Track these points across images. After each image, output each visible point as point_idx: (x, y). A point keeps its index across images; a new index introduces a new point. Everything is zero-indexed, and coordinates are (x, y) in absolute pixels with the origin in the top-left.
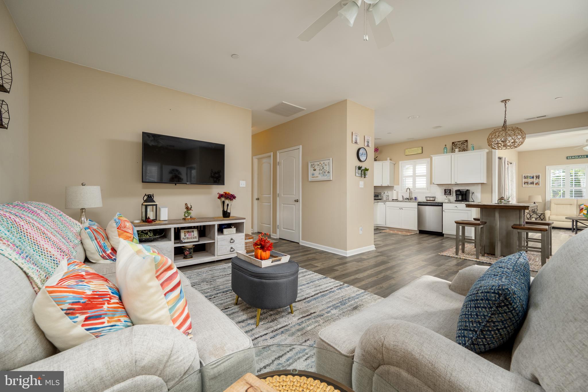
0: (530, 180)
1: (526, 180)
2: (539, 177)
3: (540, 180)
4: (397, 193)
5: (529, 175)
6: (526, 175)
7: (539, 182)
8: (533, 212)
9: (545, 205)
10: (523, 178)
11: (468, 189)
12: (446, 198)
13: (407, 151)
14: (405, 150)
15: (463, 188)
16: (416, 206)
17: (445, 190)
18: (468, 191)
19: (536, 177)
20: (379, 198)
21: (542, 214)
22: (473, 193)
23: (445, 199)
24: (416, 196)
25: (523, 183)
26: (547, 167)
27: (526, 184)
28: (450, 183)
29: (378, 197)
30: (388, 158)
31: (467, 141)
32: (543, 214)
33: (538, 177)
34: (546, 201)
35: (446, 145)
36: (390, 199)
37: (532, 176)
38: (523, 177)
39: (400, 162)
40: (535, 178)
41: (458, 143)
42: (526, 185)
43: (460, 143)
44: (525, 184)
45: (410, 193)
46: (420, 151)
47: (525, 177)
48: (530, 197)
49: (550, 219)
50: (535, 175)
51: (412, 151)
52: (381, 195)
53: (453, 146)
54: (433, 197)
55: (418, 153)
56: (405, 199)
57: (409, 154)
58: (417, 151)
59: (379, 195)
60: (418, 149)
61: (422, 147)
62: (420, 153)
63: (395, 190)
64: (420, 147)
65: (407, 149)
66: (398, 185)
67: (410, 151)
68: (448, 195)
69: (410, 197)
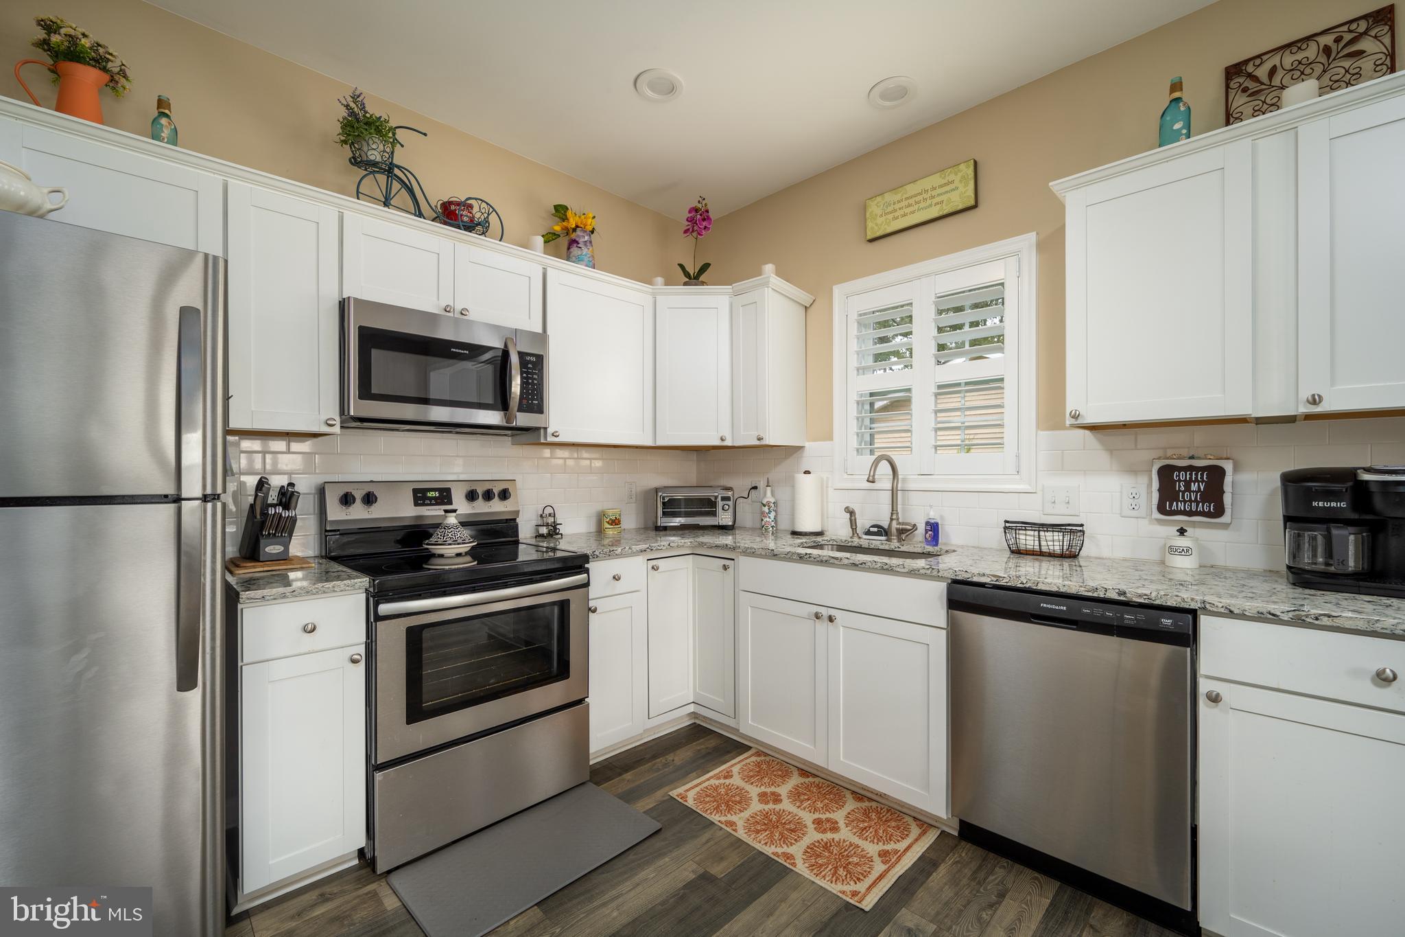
4: (823, 488)
12: (1183, 539)
13: (874, 208)
14: (865, 208)
16: (939, 614)
20: (725, 518)
23: (1173, 550)
24: (934, 515)
29: (714, 514)
30: (770, 265)
35: (1176, 86)
36: (784, 525)
39: (838, 291)
45: (894, 492)
46: (962, 197)
51: (910, 205)
52: (730, 503)
53: (1239, 100)
54: (1043, 525)
55: (945, 212)
56: (868, 533)
57: (889, 230)
58: (939, 195)
59: (720, 503)
60: (951, 177)
61: (975, 163)
62: (960, 207)
63: (807, 472)
64: (962, 167)
65: (879, 199)
66: (829, 437)
67: (897, 206)
68: (1190, 513)
69: (898, 519)
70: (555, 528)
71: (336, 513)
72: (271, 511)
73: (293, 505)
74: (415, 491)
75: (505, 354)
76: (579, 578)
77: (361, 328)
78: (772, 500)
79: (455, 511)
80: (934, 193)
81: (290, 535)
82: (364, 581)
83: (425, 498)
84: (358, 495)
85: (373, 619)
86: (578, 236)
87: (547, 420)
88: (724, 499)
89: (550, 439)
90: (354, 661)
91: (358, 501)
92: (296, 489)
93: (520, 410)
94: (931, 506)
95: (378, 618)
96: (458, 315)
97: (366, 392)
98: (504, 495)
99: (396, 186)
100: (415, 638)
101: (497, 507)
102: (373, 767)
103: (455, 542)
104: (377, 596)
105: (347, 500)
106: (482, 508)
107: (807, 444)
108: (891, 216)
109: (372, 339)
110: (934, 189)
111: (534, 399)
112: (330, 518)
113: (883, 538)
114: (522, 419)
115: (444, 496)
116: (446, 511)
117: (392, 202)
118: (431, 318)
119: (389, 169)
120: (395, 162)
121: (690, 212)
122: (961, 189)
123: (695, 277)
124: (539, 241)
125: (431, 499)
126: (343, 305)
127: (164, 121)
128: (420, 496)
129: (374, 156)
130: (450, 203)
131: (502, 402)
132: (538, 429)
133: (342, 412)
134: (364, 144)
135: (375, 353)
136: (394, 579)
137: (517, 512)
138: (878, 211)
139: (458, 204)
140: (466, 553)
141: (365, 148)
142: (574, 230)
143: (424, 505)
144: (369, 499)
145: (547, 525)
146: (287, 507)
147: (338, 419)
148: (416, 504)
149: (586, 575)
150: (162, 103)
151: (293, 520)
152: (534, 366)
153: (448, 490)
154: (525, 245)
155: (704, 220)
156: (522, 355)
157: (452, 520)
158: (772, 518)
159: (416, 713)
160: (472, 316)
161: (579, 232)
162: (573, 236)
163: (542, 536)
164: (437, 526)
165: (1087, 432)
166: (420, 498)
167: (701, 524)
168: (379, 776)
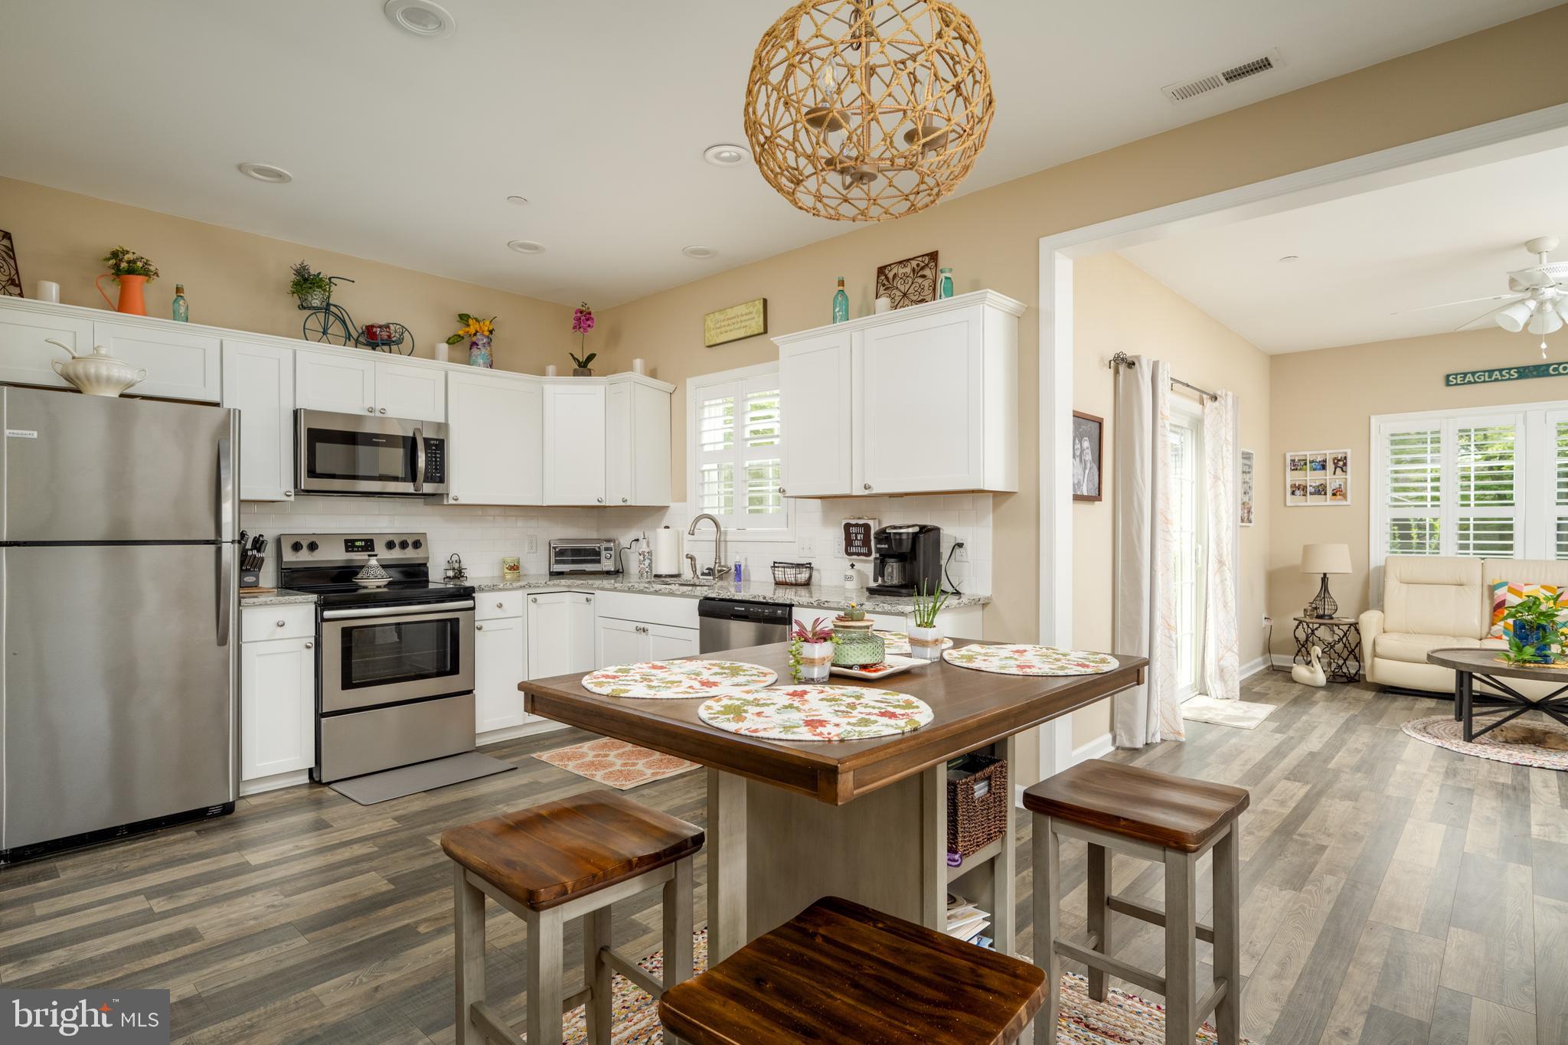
0: (1312, 478)
1: (1297, 477)
2: (1345, 464)
3: (1349, 476)
5: (1309, 454)
6: (1299, 454)
7: (1346, 483)
8: (1319, 617)
9: (1367, 583)
10: (1288, 469)
11: (929, 521)
12: (850, 572)
13: (710, 321)
14: (704, 321)
15: (902, 520)
16: (695, 620)
17: (847, 526)
18: (928, 534)
19: (1336, 461)
20: (608, 565)
21: (1351, 625)
22: (960, 545)
25: (1289, 491)
26: (1373, 419)
27: (1297, 492)
28: (847, 492)
29: (599, 561)
30: (638, 363)
31: (934, 256)
32: (1355, 626)
33: (1341, 464)
34: (1372, 566)
35: (841, 283)
37: (1319, 459)
38: (1288, 462)
39: (689, 381)
40: (1330, 466)
41: (901, 271)
42: (1298, 500)
43: (908, 270)
44: (1293, 493)
45: (718, 543)
46: (757, 325)
47: (1297, 465)
48: (1307, 550)
49: (1379, 650)
50: (1329, 454)
51: (729, 325)
52: (612, 553)
53: (882, 290)
54: (798, 565)
55: (748, 334)
56: (703, 574)
57: (718, 341)
58: (745, 321)
59: (603, 553)
60: (751, 309)
61: (765, 301)
62: (756, 333)
63: (667, 527)
64: (757, 302)
65: (712, 316)
66: (684, 499)
67: (722, 324)
68: (858, 554)
69: (720, 563)
70: (460, 572)
71: (289, 556)
72: (250, 553)
73: (263, 549)
74: (346, 541)
75: (414, 440)
76: (468, 603)
77: (309, 430)
78: (647, 550)
79: (376, 555)
80: (743, 318)
81: (260, 570)
82: (314, 597)
83: (353, 546)
84: (305, 544)
85: (320, 621)
86: (478, 339)
87: (448, 488)
88: (607, 549)
89: (451, 502)
90: (308, 647)
91: (305, 547)
92: (265, 538)
93: (424, 481)
94: (737, 552)
95: (324, 620)
96: (378, 414)
97: (312, 473)
98: (417, 545)
99: (332, 319)
100: (347, 633)
101: (410, 555)
102: (319, 715)
103: (376, 577)
104: (323, 606)
105: (297, 547)
106: (396, 554)
107: (672, 505)
108: (719, 331)
109: (317, 436)
110: (742, 315)
111: (438, 472)
112: (284, 560)
113: (711, 577)
114: (428, 488)
115: (368, 545)
116: (369, 556)
117: (329, 331)
118: (358, 418)
119: (327, 308)
120: (331, 302)
121: (576, 313)
122: (757, 319)
123: (583, 367)
124: (443, 348)
125: (358, 547)
126: (296, 413)
127: (181, 302)
128: (350, 545)
129: (316, 303)
130: (372, 326)
131: (412, 475)
132: (442, 495)
133: (296, 486)
134: (309, 296)
135: (319, 445)
136: (333, 597)
137: (428, 558)
138: (711, 325)
139: (380, 327)
140: (385, 586)
141: (310, 298)
142: (475, 334)
143: (353, 551)
144: (313, 547)
145: (454, 569)
146: (259, 551)
147: (293, 491)
148: (347, 551)
149: (472, 602)
150: (179, 290)
151: (262, 560)
152: (437, 448)
153: (372, 541)
154: (432, 355)
155: (588, 320)
156: (426, 440)
157: (373, 562)
158: (647, 564)
159: (348, 683)
160: (390, 414)
161: (479, 336)
162: (474, 339)
163: (449, 577)
164: (362, 567)
165: (819, 500)
166: (350, 547)
167: (587, 570)
168: (324, 720)
